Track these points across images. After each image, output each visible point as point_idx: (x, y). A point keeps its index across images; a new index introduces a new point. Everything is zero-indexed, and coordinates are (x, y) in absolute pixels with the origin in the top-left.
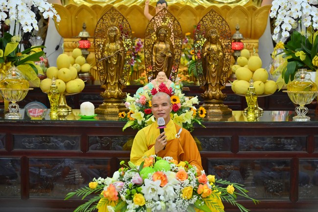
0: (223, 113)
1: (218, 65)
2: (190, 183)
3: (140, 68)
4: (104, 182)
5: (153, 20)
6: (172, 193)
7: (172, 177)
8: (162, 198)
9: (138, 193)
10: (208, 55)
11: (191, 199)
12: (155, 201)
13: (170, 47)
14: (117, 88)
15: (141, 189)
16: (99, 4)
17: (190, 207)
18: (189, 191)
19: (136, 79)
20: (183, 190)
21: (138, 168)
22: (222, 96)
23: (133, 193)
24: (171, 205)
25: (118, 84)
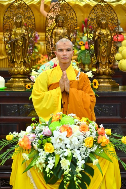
0: (112, 87)
1: (107, 46)
2: (91, 135)
3: (37, 57)
4: (19, 136)
5: (53, 9)
6: (77, 143)
7: (76, 130)
8: (68, 146)
9: (48, 143)
10: (99, 38)
11: (92, 147)
12: (62, 149)
13: (67, 32)
14: (23, 66)
15: (50, 139)
16: (2, 3)
17: (92, 155)
18: (90, 141)
19: (34, 66)
20: (86, 140)
21: (47, 123)
22: (111, 73)
23: (43, 143)
24: (76, 152)
25: (24, 63)
